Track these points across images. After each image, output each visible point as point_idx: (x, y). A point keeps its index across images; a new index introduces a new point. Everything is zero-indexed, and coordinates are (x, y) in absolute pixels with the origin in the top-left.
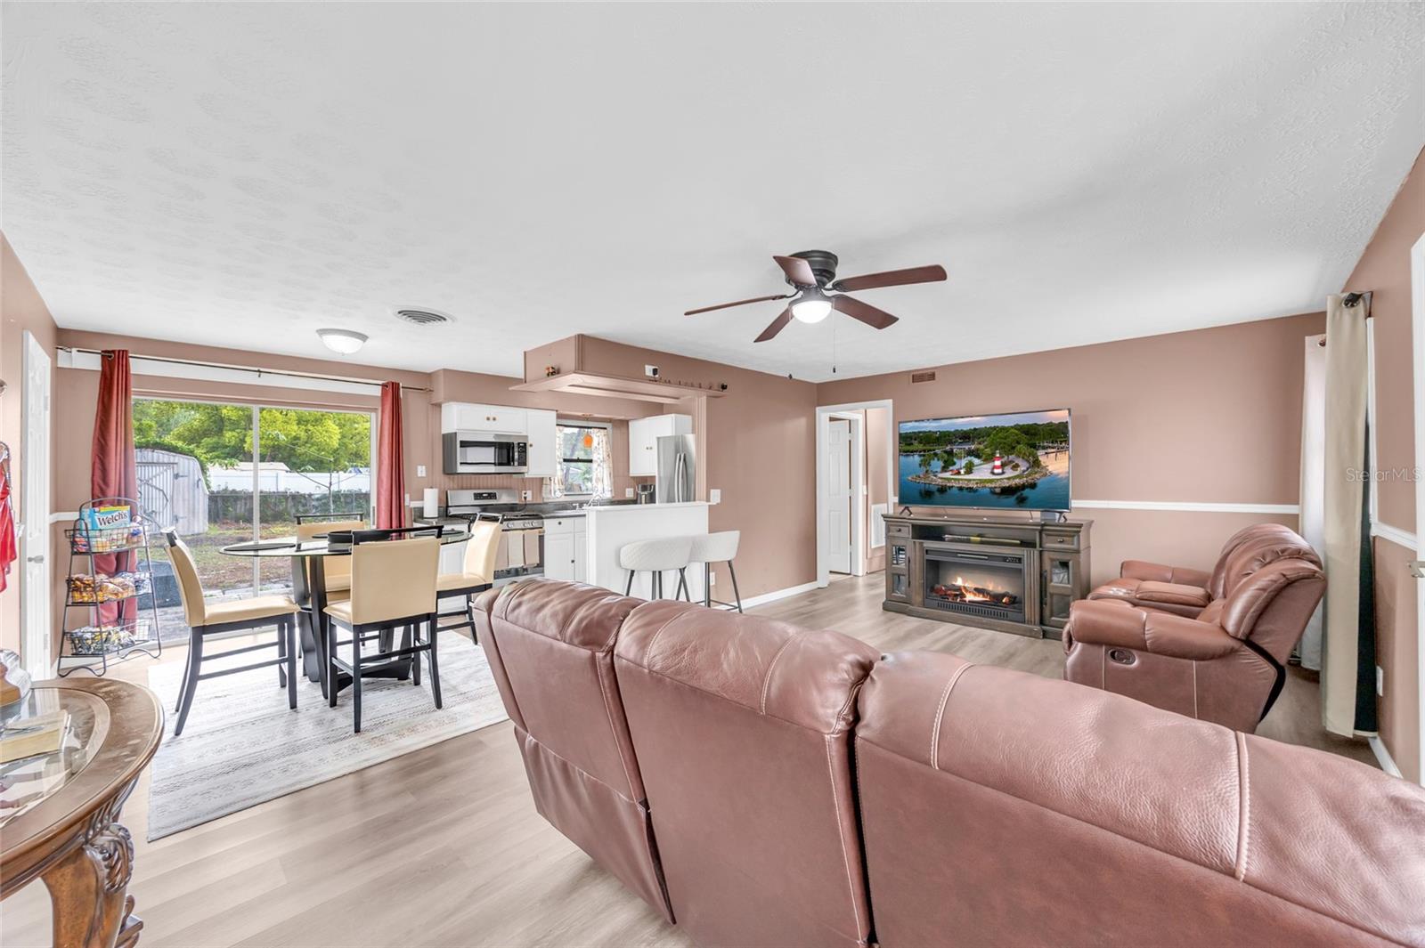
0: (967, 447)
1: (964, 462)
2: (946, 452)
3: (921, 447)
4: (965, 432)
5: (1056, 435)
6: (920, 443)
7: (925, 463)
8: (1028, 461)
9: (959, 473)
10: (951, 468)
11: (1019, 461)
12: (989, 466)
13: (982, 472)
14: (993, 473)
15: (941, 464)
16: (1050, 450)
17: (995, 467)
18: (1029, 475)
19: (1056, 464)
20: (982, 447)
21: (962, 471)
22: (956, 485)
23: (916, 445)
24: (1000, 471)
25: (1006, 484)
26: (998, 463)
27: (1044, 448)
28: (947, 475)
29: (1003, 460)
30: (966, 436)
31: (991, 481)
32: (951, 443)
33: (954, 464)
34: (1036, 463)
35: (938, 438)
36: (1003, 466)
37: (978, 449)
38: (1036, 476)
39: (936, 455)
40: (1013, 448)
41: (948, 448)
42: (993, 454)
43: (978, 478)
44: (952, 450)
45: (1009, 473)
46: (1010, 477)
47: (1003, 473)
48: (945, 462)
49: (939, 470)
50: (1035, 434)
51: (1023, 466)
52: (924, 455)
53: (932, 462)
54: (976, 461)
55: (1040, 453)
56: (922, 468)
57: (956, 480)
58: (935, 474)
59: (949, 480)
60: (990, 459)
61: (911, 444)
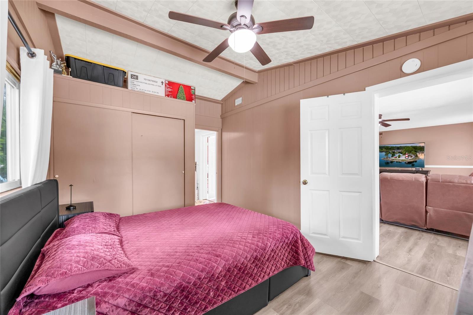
0: (398, 151)
1: (398, 155)
2: (392, 152)
3: (385, 150)
4: (398, 147)
5: (422, 149)
6: (385, 149)
7: (387, 155)
8: (415, 155)
9: (396, 158)
10: (394, 156)
11: (412, 155)
12: (404, 156)
13: (403, 158)
14: (406, 158)
15: (391, 155)
16: (420, 153)
17: (406, 157)
18: (415, 159)
19: (421, 156)
20: (403, 151)
21: (397, 157)
22: (395, 161)
23: (384, 150)
24: (407, 157)
25: (409, 161)
26: (407, 155)
27: (419, 152)
28: (393, 158)
29: (408, 155)
30: (398, 148)
31: (405, 160)
32: (394, 150)
33: (395, 155)
34: (417, 156)
35: (390, 148)
36: (408, 156)
37: (401, 152)
38: (417, 159)
39: (390, 152)
40: (411, 152)
41: (393, 151)
42: (406, 153)
43: (402, 159)
44: (394, 151)
45: (410, 158)
46: (410, 159)
47: (408, 158)
48: (392, 155)
49: (391, 157)
50: (416, 149)
51: (413, 156)
52: (386, 153)
53: (389, 155)
54: (401, 155)
55: (418, 153)
56: (386, 156)
57: (395, 159)
58: (389, 158)
59: (394, 159)
60: (405, 154)
61: (382, 149)
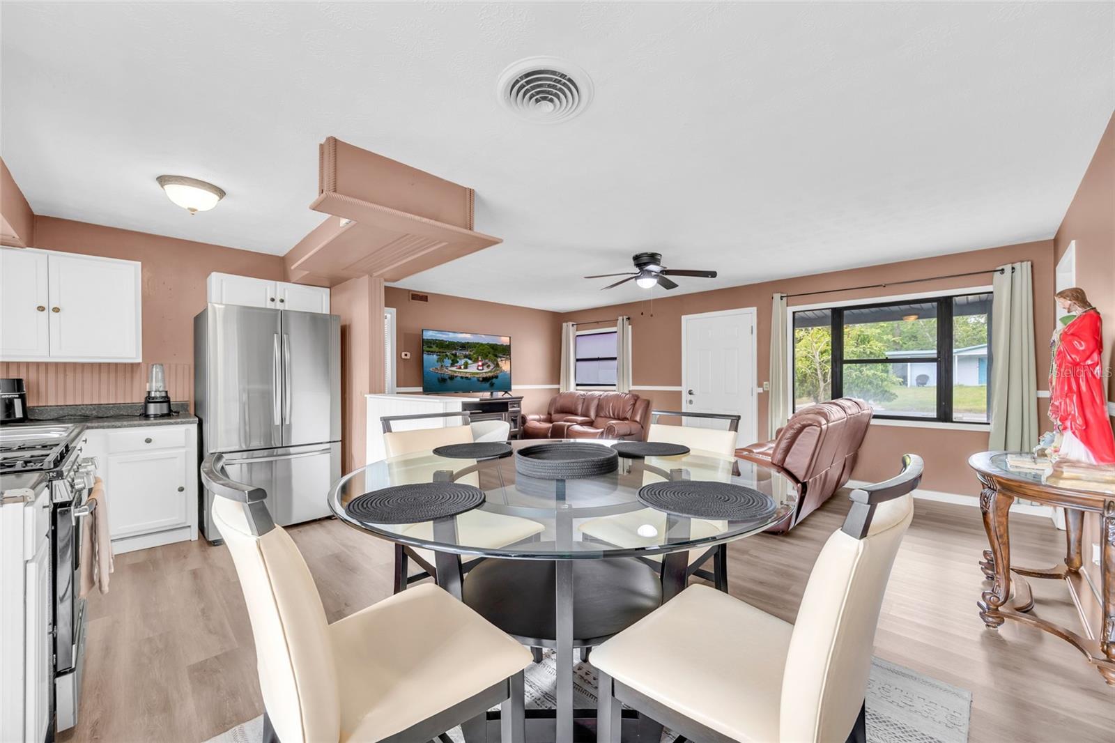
0: (464, 353)
1: (463, 362)
2: (452, 354)
3: (437, 349)
4: (463, 344)
5: (505, 351)
6: (437, 347)
7: (440, 360)
8: (494, 364)
9: (460, 368)
10: (456, 365)
11: (490, 363)
12: (476, 365)
13: (473, 368)
14: (478, 369)
15: (450, 362)
16: (503, 359)
17: (479, 366)
18: (494, 372)
19: (505, 366)
20: (472, 353)
21: (462, 367)
22: (459, 375)
23: (435, 348)
24: (480, 368)
25: (485, 376)
26: (480, 363)
27: (501, 357)
28: (454, 369)
29: (483, 362)
30: (462, 346)
31: (477, 373)
32: (455, 349)
33: (458, 362)
34: (497, 365)
35: (447, 345)
36: (483, 365)
37: (470, 355)
38: (498, 372)
39: (447, 355)
40: (487, 356)
41: (454, 352)
42: (478, 358)
43: (471, 371)
44: (456, 353)
45: (486, 370)
46: (486, 372)
47: (483, 369)
48: (452, 360)
49: (449, 365)
50: (496, 349)
51: (492, 366)
52: (440, 355)
53: (445, 360)
54: (470, 362)
55: (499, 359)
56: (439, 363)
57: (459, 372)
58: (447, 367)
59: (455, 372)
60: (476, 361)
61: (431, 347)
